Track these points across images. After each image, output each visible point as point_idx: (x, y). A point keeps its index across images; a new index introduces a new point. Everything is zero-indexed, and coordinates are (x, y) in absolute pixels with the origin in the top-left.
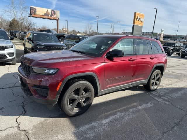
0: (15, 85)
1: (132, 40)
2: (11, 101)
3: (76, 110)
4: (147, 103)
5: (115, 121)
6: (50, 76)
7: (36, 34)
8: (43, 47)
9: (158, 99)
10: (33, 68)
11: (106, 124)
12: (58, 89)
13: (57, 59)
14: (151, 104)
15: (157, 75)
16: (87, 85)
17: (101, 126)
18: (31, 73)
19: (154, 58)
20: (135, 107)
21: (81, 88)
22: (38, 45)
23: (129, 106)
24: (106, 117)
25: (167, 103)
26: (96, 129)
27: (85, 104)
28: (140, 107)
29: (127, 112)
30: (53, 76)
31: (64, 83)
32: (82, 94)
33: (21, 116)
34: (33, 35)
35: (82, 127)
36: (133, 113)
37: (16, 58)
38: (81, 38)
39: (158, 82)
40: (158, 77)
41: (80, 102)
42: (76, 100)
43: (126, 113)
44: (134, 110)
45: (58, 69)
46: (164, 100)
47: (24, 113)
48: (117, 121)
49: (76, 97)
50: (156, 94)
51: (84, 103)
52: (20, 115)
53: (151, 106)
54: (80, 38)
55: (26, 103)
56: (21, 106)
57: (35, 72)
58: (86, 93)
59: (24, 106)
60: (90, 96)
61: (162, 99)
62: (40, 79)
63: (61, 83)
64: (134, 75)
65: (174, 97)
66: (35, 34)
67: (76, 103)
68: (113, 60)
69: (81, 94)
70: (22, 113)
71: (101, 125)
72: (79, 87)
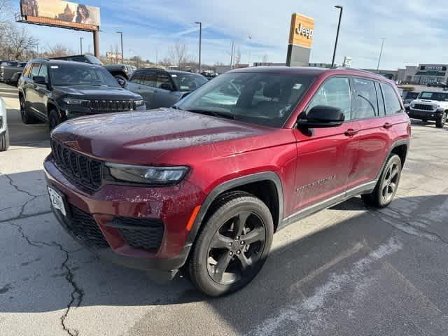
0: (23, 210)
1: (347, 80)
2: (25, 262)
3: (228, 279)
4: (385, 242)
5: (336, 299)
6: (167, 189)
7: (57, 67)
8: (81, 101)
9: (405, 229)
10: (108, 168)
11: (316, 310)
12: (189, 227)
13: (173, 136)
14: (396, 242)
15: (394, 166)
16: (254, 207)
17: (308, 319)
18: (104, 182)
19: (391, 126)
20: (364, 254)
21: (240, 218)
22: (67, 96)
23: (349, 253)
24: (309, 291)
25: (429, 236)
26: (300, 331)
27: (249, 261)
28: (376, 255)
29: (353, 271)
30: (176, 188)
31: (205, 207)
32: (243, 234)
33: (72, 309)
34: (49, 70)
35: (259, 329)
36: (368, 271)
37: (7, 134)
38: (175, 76)
39: (393, 185)
40: (395, 172)
41: (238, 255)
42: (228, 250)
43: (352, 274)
44: (366, 263)
45: (190, 168)
46: (421, 230)
47: (79, 299)
48: (341, 299)
49: (227, 241)
50: (394, 216)
51: (248, 258)
52: (69, 307)
53: (400, 247)
54: (173, 76)
55: (73, 266)
56: (63, 275)
57: (118, 177)
58: (252, 230)
59: (72, 276)
60: (262, 238)
61: (414, 227)
62: (137, 199)
63: (200, 207)
64: (353, 171)
65: (436, 221)
66: (52, 67)
67: (229, 258)
68: (310, 134)
69: (240, 233)
70: (73, 298)
71: (307, 316)
72: (236, 215)
